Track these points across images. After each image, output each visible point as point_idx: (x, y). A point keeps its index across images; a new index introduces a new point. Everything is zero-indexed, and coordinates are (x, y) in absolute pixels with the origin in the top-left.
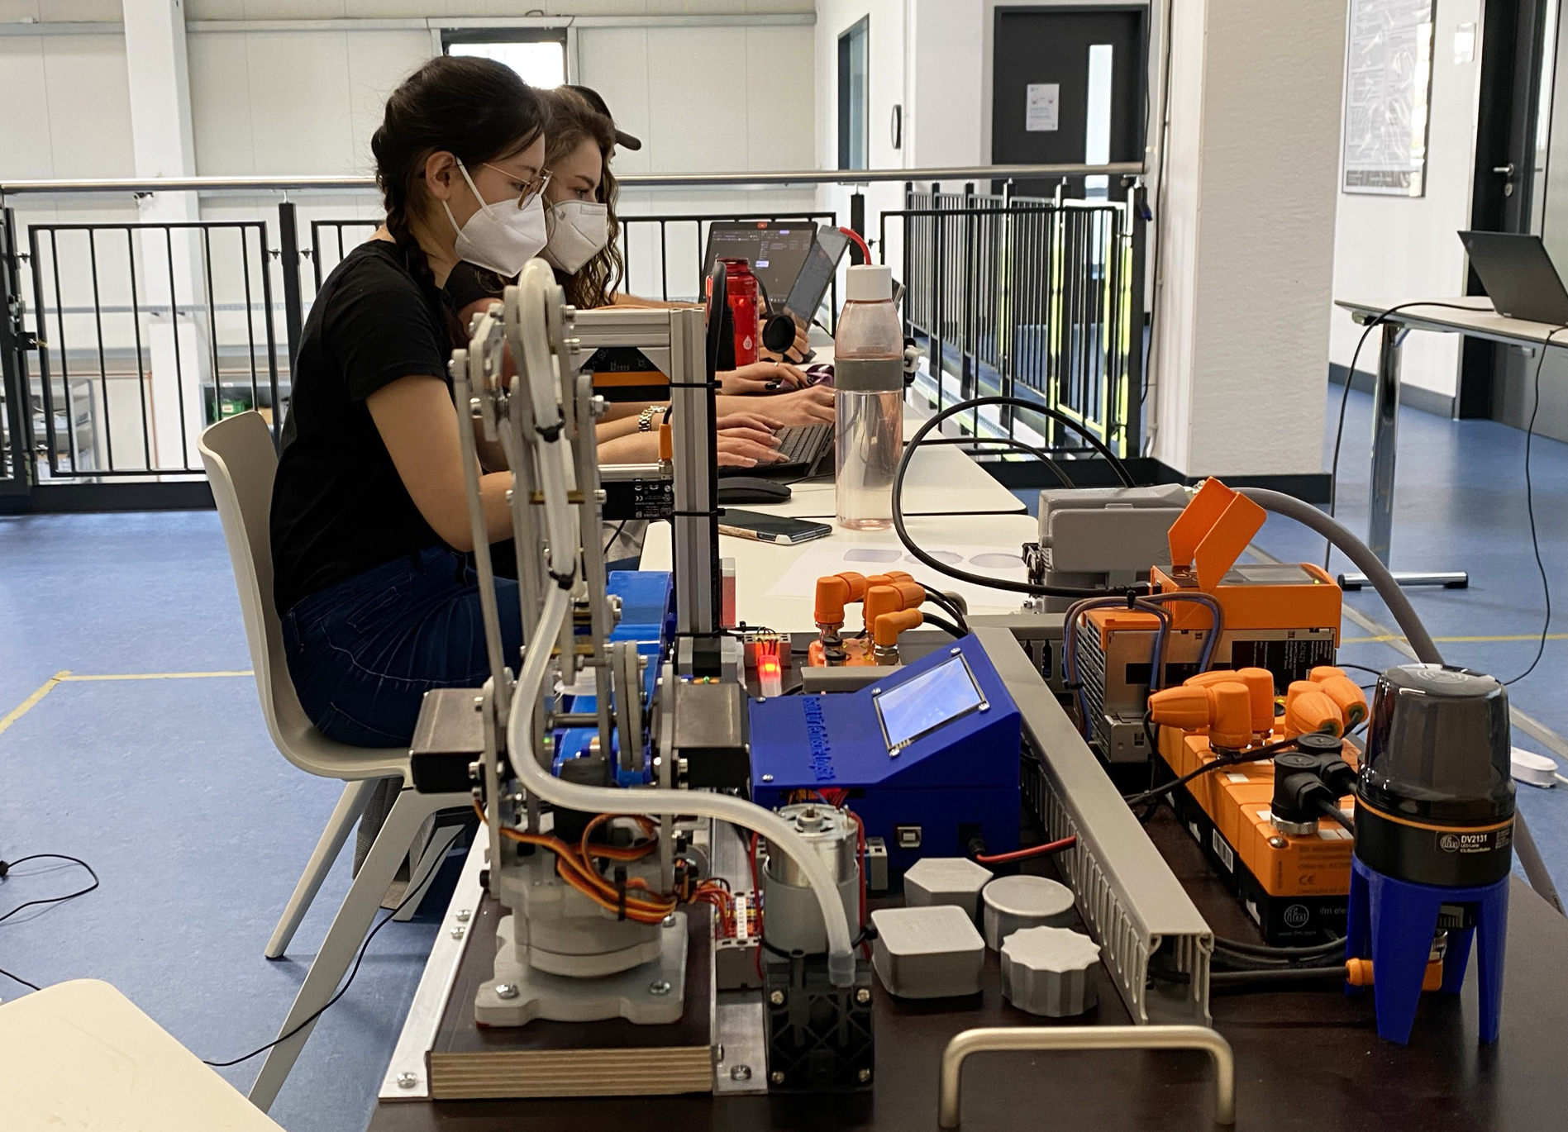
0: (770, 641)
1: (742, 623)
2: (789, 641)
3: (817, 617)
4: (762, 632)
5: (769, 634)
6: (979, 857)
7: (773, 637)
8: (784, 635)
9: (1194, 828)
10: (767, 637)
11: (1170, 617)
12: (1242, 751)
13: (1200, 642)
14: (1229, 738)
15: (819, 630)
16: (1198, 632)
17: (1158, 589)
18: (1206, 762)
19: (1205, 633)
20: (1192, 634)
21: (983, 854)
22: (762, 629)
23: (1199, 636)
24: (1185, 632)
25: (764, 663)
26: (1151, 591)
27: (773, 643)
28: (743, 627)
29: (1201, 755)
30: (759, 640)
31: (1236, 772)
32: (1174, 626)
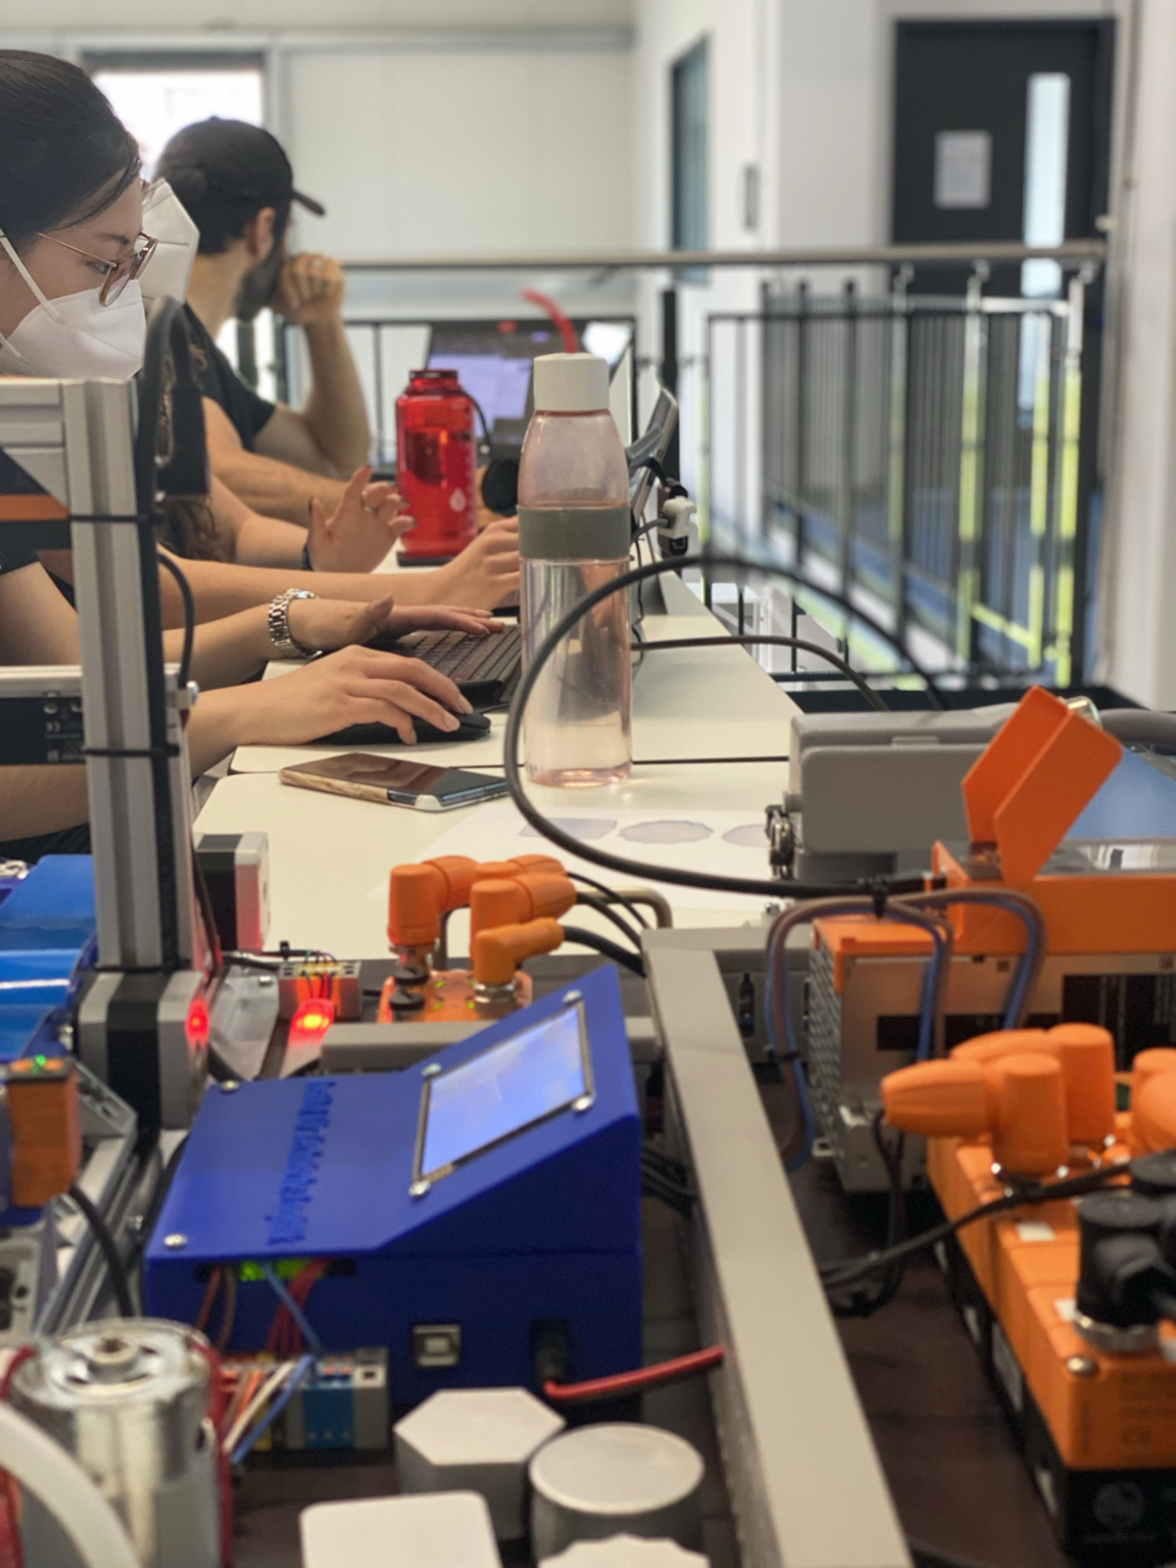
0: (321, 976)
1: (284, 944)
2: (356, 975)
3: (391, 933)
4: (312, 959)
5: (325, 962)
6: (551, 1389)
7: (330, 969)
8: (349, 965)
9: (971, 1316)
10: (320, 969)
11: (950, 933)
12: (1046, 1181)
13: (1005, 977)
14: (1027, 1158)
15: (393, 956)
16: (1004, 959)
17: (940, 883)
18: (987, 1198)
19: (1013, 961)
20: (991, 962)
21: (559, 1382)
22: (315, 954)
23: (1003, 966)
24: (979, 959)
25: (303, 1015)
26: (928, 886)
27: (326, 981)
28: (285, 951)
29: (978, 1186)
30: (303, 974)
31: (1033, 1219)
32: (957, 948)
